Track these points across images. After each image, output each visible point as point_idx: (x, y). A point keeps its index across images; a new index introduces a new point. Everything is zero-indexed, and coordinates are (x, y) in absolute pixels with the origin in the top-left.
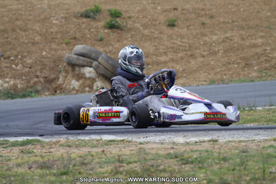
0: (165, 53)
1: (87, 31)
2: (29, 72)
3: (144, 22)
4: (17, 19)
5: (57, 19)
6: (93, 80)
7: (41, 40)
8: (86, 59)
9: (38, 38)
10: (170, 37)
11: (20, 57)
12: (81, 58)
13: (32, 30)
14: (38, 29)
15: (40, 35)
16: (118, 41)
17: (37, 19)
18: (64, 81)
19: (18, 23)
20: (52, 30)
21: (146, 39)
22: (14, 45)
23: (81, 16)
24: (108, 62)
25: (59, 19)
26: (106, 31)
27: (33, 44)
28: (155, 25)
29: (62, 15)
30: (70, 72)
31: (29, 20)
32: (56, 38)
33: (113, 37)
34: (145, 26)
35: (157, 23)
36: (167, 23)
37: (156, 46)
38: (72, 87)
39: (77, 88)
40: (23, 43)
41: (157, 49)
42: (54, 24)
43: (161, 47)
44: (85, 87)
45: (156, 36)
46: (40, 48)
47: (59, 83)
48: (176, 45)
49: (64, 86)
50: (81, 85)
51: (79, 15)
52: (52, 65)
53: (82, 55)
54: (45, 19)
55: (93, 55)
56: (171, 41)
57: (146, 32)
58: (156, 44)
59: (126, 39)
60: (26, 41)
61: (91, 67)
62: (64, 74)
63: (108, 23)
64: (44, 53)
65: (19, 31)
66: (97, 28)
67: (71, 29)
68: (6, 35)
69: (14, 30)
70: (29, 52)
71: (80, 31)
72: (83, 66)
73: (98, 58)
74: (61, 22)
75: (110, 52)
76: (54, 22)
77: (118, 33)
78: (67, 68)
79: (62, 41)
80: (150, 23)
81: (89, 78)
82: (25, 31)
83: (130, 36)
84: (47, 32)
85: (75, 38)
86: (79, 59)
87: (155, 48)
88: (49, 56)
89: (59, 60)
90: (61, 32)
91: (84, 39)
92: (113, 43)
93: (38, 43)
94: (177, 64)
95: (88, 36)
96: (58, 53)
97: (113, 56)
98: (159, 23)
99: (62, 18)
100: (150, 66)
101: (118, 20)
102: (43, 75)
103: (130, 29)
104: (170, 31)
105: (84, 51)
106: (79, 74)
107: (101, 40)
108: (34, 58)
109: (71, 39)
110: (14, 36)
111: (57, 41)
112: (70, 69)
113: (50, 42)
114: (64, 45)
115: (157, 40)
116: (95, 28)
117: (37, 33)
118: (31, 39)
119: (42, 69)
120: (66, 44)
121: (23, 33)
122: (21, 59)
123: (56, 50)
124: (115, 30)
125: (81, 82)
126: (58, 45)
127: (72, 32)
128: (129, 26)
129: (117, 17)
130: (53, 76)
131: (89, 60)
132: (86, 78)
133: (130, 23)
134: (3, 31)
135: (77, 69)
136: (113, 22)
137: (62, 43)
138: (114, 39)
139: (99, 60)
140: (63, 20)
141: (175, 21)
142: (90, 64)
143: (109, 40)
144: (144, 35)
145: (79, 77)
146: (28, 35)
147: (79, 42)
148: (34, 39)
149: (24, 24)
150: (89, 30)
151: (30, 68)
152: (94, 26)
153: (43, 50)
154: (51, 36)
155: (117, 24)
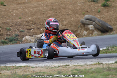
1: (93, 8)
4: (62, 4)
5: (80, 3)
6: (93, 31)
7: (72, 13)
8: (90, 21)
9: (70, 12)
11: (61, 21)
12: (87, 20)
13: (68, 8)
14: (71, 8)
15: (72, 11)
16: (107, 12)
17: (71, 3)
18: (81, 31)
19: (62, 5)
20: (77, 8)
22: (59, 16)
23: (91, 1)
24: (100, 23)
25: (81, 3)
26: (102, 8)
27: (68, 15)
29: (82, 1)
30: (83, 27)
31: (67, 4)
32: (78, 12)
33: (105, 10)
38: (84, 34)
39: (86, 35)
40: (64, 14)
42: (79, 5)
44: (90, 34)
47: (78, 32)
49: (80, 34)
50: (88, 33)
51: (90, 1)
52: (75, 24)
53: (88, 19)
54: (75, 3)
55: (93, 19)
59: (111, 11)
60: (65, 14)
61: (92, 25)
62: (80, 28)
63: (103, 4)
64: (72, 19)
65: (62, 9)
66: (98, 7)
67: (86, 7)
68: (56, 11)
69: (60, 9)
70: (65, 19)
71: (90, 8)
72: (89, 24)
73: (95, 20)
75: (102, 17)
76: (79, 4)
77: (108, 9)
78: (81, 26)
79: (81, 13)
81: (91, 30)
83: (113, 10)
84: (74, 9)
85: (87, 12)
86: (87, 21)
88: (74, 20)
89: (79, 22)
90: (81, 9)
91: (91, 12)
92: (105, 13)
93: (70, 14)
95: (94, 10)
96: (79, 19)
97: (103, 19)
99: (83, 2)
101: (107, 2)
102: (71, 29)
103: (113, 6)
105: (89, 18)
106: (87, 28)
107: (99, 12)
108: (67, 21)
109: (85, 12)
110: (60, 12)
111: (79, 13)
112: (83, 26)
113: (76, 14)
114: (82, 15)
116: (97, 7)
117: (70, 10)
118: (67, 12)
119: (70, 26)
120: (83, 14)
121: (64, 10)
122: (61, 22)
123: (78, 17)
124: (106, 7)
125: (88, 32)
126: (79, 15)
127: (86, 9)
128: (113, 5)
129: (107, 1)
130: (75, 29)
131: (91, 22)
132: (90, 30)
133: (114, 3)
135: (86, 26)
136: (105, 4)
137: (81, 14)
138: (105, 11)
139: (96, 22)
140: (83, 3)
142: (91, 24)
143: (103, 12)
145: (87, 29)
146: (66, 11)
147: (89, 13)
148: (68, 13)
149: (65, 6)
150: (94, 7)
151: (65, 26)
152: (97, 6)
153: (72, 17)
154: (76, 11)
155: (107, 4)
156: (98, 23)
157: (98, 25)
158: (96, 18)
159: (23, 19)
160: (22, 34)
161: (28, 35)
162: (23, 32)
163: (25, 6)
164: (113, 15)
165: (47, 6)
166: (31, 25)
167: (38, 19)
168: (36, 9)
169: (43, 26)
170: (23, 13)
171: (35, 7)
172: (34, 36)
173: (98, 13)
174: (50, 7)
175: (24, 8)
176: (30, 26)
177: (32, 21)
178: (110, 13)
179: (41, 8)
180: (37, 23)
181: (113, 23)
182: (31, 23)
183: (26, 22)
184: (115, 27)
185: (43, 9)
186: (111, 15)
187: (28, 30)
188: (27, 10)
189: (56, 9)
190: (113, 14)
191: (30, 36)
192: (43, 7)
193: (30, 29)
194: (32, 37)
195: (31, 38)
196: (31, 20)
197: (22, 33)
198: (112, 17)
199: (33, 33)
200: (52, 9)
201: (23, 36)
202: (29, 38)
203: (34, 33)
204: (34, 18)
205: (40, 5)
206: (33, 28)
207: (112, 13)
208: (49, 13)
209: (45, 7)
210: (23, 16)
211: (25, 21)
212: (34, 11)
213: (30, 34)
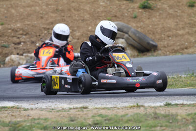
0: (183, 28)
1: (125, 10)
2: (77, 43)
3: (170, 4)
4: (73, 2)
5: (104, 2)
7: (89, 18)
8: (119, 32)
9: (87, 16)
10: (189, 15)
13: (84, 10)
14: (88, 9)
15: (89, 14)
16: (149, 18)
17: (89, 1)
19: (73, 4)
20: (99, 10)
21: (170, 17)
24: (136, 35)
26: (140, 10)
27: (83, 20)
28: (178, 6)
31: (82, 2)
32: (100, 16)
33: (144, 15)
34: (171, 7)
35: (181, 4)
36: (188, 4)
37: (177, 22)
40: (75, 20)
41: (177, 25)
42: (101, 5)
43: (181, 23)
45: (178, 14)
46: (87, 24)
48: (192, 22)
54: (94, 1)
55: (125, 30)
56: (190, 19)
57: (171, 11)
58: (178, 21)
59: (155, 17)
60: (78, 19)
61: (123, 38)
63: (142, 5)
64: (90, 28)
65: (73, 11)
66: (133, 8)
67: (113, 9)
68: (63, 14)
69: (69, 10)
70: (78, 27)
71: (120, 11)
72: (118, 38)
73: (128, 32)
74: (107, 4)
75: (141, 27)
76: (101, 3)
77: (149, 12)
79: (105, 18)
80: (175, 4)
82: (78, 10)
83: (158, 14)
84: (94, 11)
85: (115, 16)
87: (175, 24)
88: (93, 30)
90: (105, 11)
91: (122, 17)
92: (145, 20)
93: (86, 20)
94: (192, 36)
95: (126, 14)
97: (142, 30)
98: (182, 4)
100: (170, 38)
101: (149, 2)
103: (159, 9)
104: (190, 10)
107: (135, 17)
108: (82, 32)
109: (113, 17)
110: (69, 15)
111: (101, 18)
113: (96, 20)
115: (179, 18)
116: (131, 9)
117: (86, 12)
118: (81, 17)
121: (76, 13)
124: (147, 10)
127: (114, 11)
131: (122, 33)
133: (160, 4)
134: (61, 11)
136: (146, 4)
138: (146, 17)
139: (130, 33)
140: (108, 2)
141: (194, 3)
142: (122, 36)
143: (142, 18)
144: (169, 14)
146: (80, 13)
147: (118, 19)
148: (84, 17)
149: (78, 6)
150: (127, 10)
151: (78, 39)
152: (132, 6)
153: (89, 25)
154: (97, 15)
155: (148, 5)
156: (134, 37)
157: (133, 39)
158: (130, 28)
159: (6, 26)
160: (5, 51)
161: (15, 53)
162: (6, 47)
163: (11, 4)
164: (159, 23)
165: (47, 5)
166: (20, 36)
167: (33, 26)
168: (29, 9)
169: (41, 38)
170: (7, 15)
171: (28, 7)
172: (25, 54)
173: (133, 20)
174: (53, 6)
175: (9, 8)
176: (18, 38)
177: (22, 29)
178: (154, 19)
179: (37, 8)
180: (30, 33)
181: (157, 37)
182: (21, 32)
183: (13, 30)
184: (161, 44)
185: (42, 10)
186: (155, 23)
187: (15, 44)
188: (13, 11)
189: (62, 11)
190: (159, 21)
191: (18, 54)
192: (42, 7)
193: (19, 43)
194: (21, 57)
195: (20, 59)
196: (21, 27)
197: (5, 49)
198: (156, 27)
199: (24, 50)
200: (57, 10)
201: (6, 54)
202: (17, 59)
203: (26, 50)
204: (25, 25)
205: (36, 2)
206: (24, 42)
207: (156, 20)
208: (52, 17)
209: (44, 7)
210: (6, 20)
211: (10, 29)
212: (26, 13)
213: (18, 51)
